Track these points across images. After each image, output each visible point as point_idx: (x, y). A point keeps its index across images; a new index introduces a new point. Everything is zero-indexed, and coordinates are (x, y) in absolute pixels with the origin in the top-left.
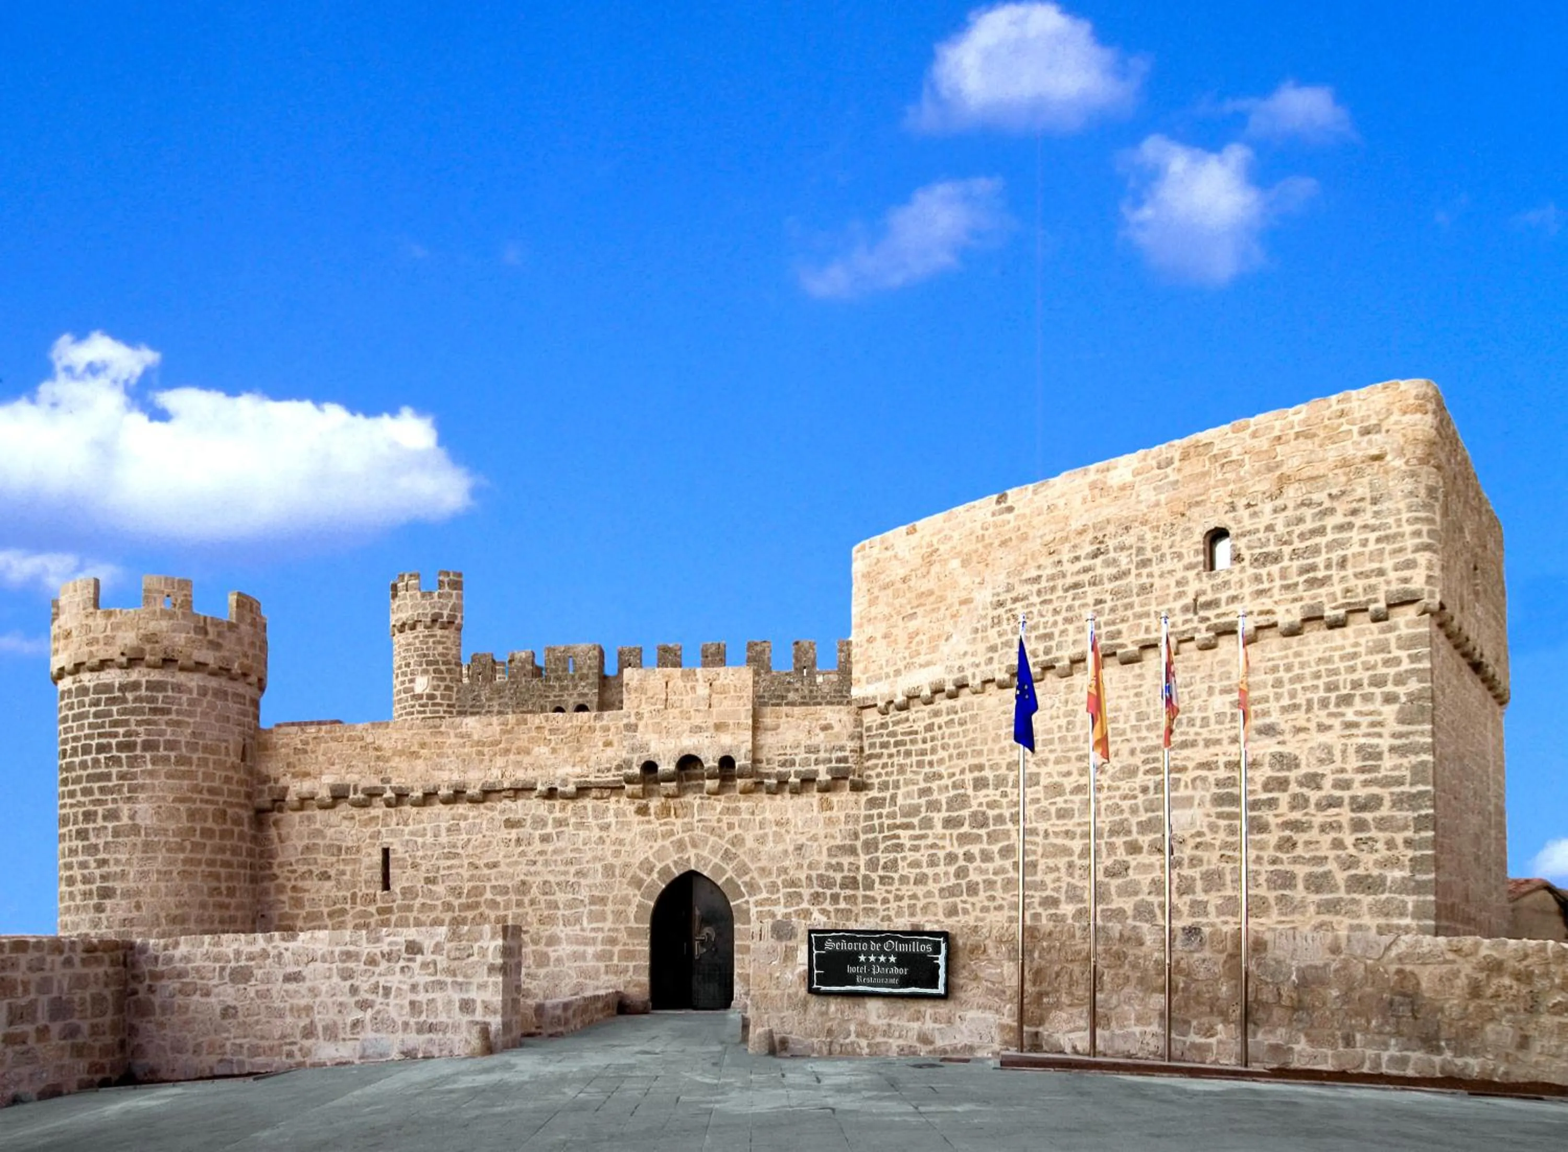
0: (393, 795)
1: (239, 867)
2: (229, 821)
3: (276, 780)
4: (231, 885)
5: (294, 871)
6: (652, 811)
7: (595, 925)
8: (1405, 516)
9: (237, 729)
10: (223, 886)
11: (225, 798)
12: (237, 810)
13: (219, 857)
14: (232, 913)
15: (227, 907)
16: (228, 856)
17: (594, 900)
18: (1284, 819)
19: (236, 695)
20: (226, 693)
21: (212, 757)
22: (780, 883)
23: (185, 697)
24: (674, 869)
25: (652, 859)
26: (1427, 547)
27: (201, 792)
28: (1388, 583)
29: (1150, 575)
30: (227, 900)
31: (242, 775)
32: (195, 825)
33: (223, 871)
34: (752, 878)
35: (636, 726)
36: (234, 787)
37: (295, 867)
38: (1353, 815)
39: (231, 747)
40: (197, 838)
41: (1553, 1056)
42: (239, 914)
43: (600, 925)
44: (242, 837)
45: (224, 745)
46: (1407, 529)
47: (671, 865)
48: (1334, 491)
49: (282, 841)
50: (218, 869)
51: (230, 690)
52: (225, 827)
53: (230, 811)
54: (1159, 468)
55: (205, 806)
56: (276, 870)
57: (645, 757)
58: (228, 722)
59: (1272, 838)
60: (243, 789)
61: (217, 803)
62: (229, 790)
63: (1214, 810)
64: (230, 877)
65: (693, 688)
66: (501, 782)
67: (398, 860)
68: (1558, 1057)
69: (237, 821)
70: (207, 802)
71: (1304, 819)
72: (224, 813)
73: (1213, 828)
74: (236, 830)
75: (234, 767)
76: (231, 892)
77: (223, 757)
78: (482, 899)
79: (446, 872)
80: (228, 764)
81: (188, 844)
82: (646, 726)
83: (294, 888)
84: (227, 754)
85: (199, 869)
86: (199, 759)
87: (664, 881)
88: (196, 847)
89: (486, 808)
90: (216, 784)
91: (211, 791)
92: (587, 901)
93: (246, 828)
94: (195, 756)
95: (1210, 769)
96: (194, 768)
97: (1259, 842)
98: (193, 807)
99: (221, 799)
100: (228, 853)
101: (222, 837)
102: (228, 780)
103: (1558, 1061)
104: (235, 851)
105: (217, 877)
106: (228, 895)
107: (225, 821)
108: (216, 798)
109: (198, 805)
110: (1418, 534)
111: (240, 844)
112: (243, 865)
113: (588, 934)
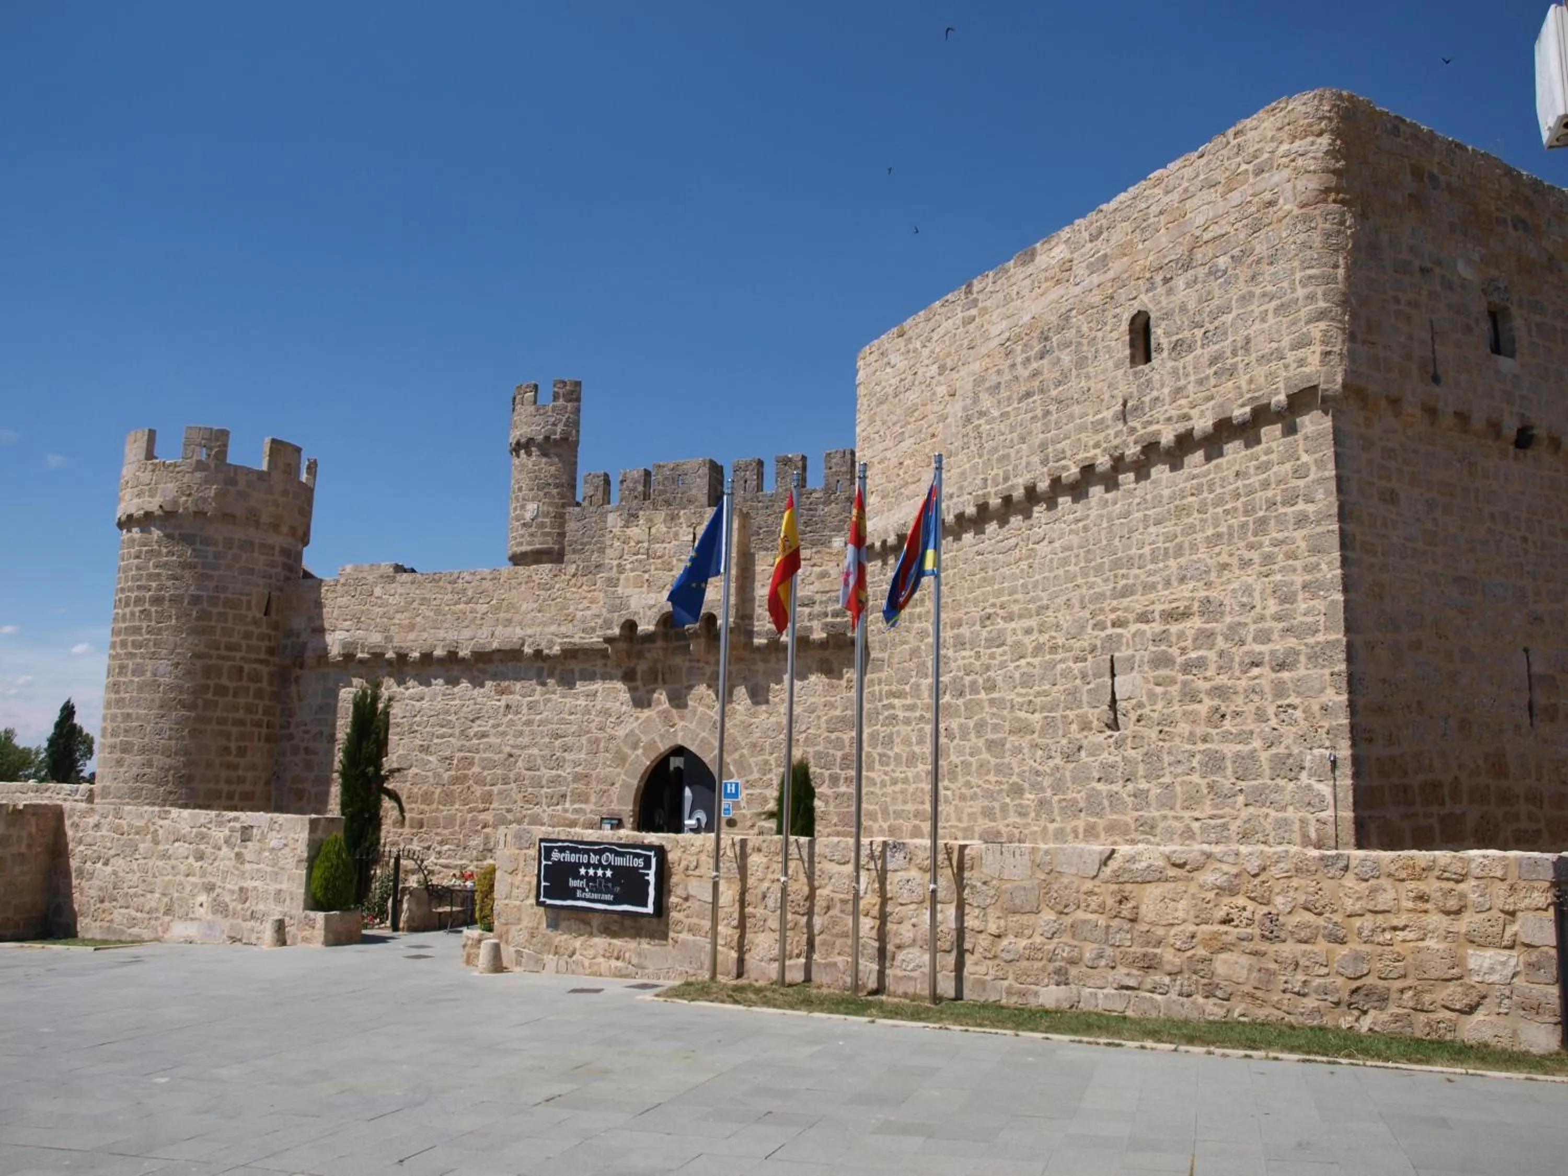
0: (394, 656)
1: (252, 725)
2: (245, 678)
3: (298, 635)
4: (242, 744)
5: (307, 732)
6: (639, 676)
7: (576, 806)
8: (1298, 276)
9: (261, 581)
10: (233, 746)
11: (243, 654)
12: (255, 666)
13: (231, 715)
14: (240, 772)
15: (235, 767)
16: (241, 714)
17: (577, 778)
18: (1213, 683)
19: (263, 545)
20: (252, 544)
21: (231, 612)
22: (772, 762)
23: (211, 549)
24: (660, 745)
25: (637, 731)
26: (1321, 315)
27: (218, 649)
28: (1286, 367)
29: (1088, 377)
30: (236, 760)
31: (264, 630)
32: (209, 682)
33: (234, 730)
34: (742, 756)
35: (618, 579)
36: (254, 642)
37: (308, 728)
38: (1274, 675)
39: (254, 602)
40: (210, 696)
41: (1298, 994)
42: (250, 775)
43: (583, 806)
44: (259, 694)
45: (244, 598)
46: (1301, 292)
47: (657, 739)
48: (1236, 252)
49: (300, 700)
50: (229, 728)
51: (257, 541)
52: (240, 684)
53: (247, 667)
54: (1091, 241)
55: (220, 662)
56: (292, 730)
57: (625, 615)
58: (253, 574)
59: (1203, 709)
60: (265, 644)
61: (234, 659)
62: (248, 646)
63: (1151, 674)
64: (242, 736)
65: (676, 535)
66: (490, 643)
67: (398, 725)
68: (1304, 995)
69: (255, 677)
70: (224, 658)
71: (1229, 683)
72: (241, 669)
73: (1152, 696)
74: (253, 687)
75: (256, 622)
76: (242, 752)
77: (244, 612)
78: (470, 773)
79: (439, 741)
80: (249, 619)
81: (200, 701)
82: (627, 579)
83: (307, 750)
84: (249, 608)
85: (209, 727)
86: (219, 613)
87: (648, 758)
88: (209, 705)
89: (479, 670)
90: (235, 639)
91: (229, 647)
92: (570, 778)
93: (265, 685)
94: (215, 610)
95: (1148, 622)
96: (213, 623)
97: (1191, 713)
98: (210, 663)
99: (238, 655)
100: (241, 711)
101: (235, 695)
102: (247, 635)
103: (1305, 1000)
104: (250, 709)
105: (228, 736)
106: (237, 756)
107: (241, 679)
108: (233, 654)
109: (214, 661)
110: (1311, 298)
111: (256, 702)
112: (258, 724)
113: (570, 816)
